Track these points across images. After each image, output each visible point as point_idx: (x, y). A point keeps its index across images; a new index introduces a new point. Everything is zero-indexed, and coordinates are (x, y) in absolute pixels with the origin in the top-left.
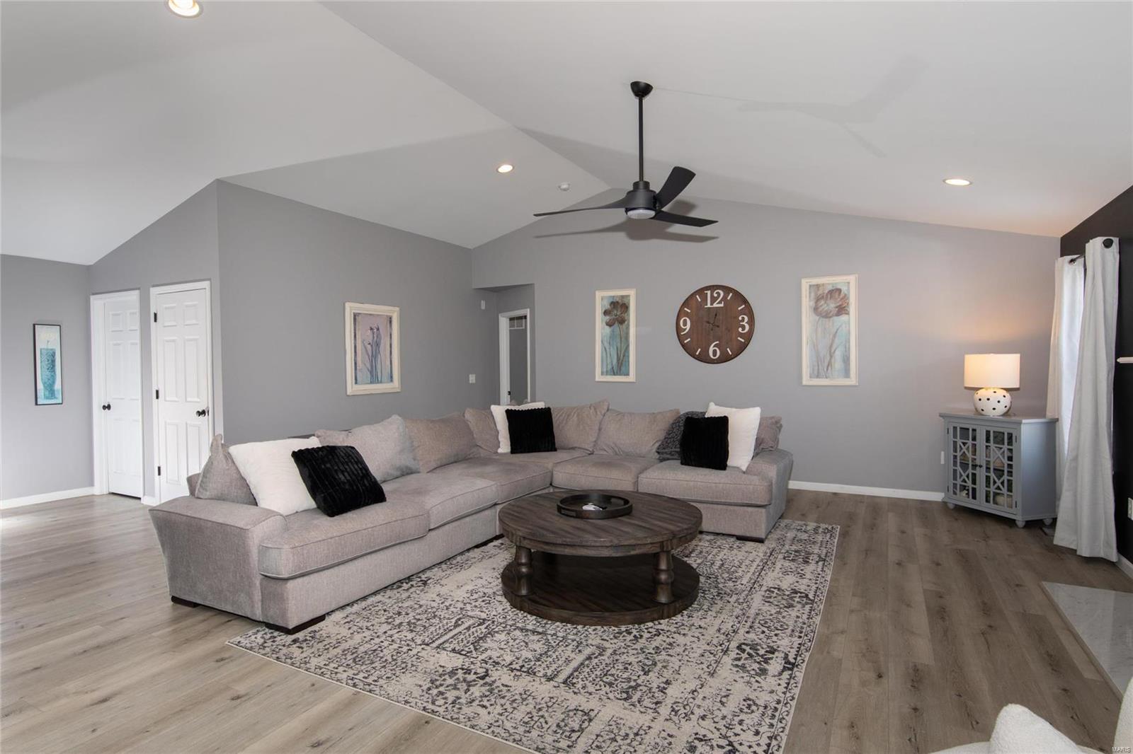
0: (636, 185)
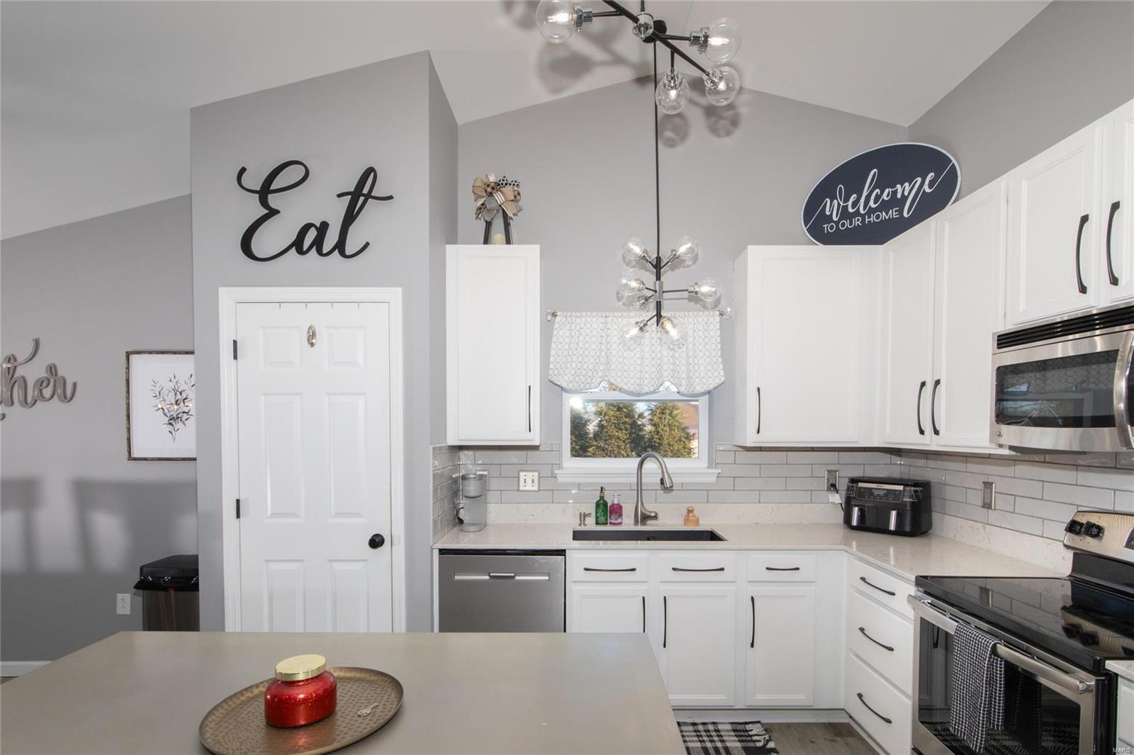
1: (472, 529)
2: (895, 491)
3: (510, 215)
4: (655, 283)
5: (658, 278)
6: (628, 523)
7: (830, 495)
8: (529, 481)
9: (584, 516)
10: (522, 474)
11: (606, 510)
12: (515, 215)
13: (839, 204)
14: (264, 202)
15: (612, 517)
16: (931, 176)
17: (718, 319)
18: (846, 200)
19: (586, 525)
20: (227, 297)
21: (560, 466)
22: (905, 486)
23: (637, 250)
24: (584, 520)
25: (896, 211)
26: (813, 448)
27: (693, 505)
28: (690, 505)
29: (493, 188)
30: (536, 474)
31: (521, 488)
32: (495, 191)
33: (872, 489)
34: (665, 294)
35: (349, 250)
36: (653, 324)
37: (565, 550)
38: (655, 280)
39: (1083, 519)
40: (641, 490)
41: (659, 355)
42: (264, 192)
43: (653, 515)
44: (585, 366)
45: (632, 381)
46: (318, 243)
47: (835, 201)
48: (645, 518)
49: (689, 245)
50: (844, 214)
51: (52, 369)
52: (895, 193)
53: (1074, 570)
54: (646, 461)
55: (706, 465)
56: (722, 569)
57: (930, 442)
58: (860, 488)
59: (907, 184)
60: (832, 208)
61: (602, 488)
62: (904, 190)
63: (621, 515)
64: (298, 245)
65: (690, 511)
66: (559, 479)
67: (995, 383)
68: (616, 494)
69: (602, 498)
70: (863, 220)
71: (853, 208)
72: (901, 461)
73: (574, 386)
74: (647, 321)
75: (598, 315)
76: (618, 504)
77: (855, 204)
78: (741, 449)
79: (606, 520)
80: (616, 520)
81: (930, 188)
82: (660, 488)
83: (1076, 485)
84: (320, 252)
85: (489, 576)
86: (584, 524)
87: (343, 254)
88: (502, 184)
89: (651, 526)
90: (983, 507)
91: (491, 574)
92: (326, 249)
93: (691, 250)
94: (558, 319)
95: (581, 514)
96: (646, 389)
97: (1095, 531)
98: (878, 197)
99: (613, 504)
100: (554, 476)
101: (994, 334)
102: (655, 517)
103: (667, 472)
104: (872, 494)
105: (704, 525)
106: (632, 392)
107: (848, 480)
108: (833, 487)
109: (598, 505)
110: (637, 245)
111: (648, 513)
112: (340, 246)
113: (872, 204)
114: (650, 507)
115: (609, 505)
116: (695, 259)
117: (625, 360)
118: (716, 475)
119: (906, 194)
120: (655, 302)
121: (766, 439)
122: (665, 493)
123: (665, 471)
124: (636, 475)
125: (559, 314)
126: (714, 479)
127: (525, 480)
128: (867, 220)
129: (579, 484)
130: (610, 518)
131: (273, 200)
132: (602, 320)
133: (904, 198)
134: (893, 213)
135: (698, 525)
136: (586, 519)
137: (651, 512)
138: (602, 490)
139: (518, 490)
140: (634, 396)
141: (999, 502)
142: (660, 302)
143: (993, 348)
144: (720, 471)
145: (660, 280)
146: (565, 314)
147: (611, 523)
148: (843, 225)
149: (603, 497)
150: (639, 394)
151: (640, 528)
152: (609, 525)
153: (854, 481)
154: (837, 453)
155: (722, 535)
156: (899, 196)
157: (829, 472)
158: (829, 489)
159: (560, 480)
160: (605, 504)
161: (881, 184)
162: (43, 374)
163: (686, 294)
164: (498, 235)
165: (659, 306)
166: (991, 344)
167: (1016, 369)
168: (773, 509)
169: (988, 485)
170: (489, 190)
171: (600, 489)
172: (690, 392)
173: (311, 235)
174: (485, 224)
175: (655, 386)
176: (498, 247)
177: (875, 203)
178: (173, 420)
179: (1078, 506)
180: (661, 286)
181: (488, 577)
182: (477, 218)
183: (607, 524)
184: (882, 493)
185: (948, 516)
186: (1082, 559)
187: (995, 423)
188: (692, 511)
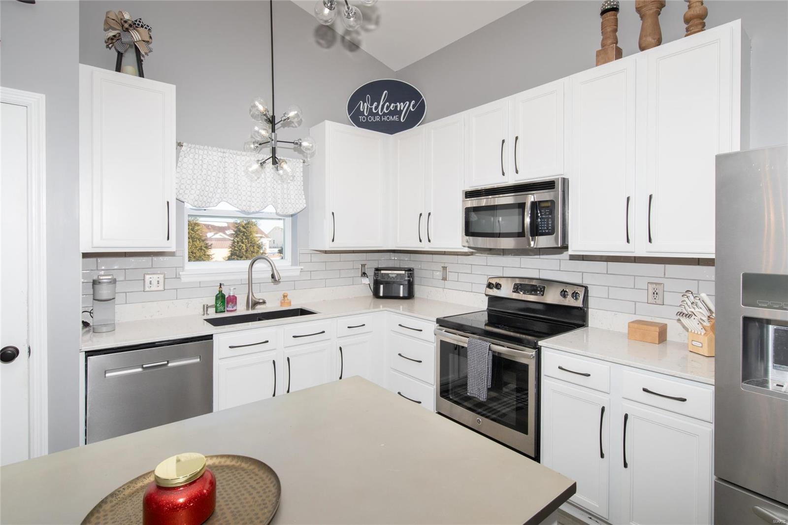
1: (104, 329)
2: (400, 274)
3: (143, 52)
4: (271, 134)
5: (273, 130)
6: (241, 309)
7: (362, 279)
8: (155, 282)
9: (206, 308)
10: (147, 277)
11: (223, 300)
12: (146, 54)
13: (368, 106)
15: (229, 306)
16: (413, 102)
17: (302, 165)
18: (372, 105)
19: (208, 314)
21: (183, 267)
22: (405, 271)
23: (261, 108)
24: (207, 310)
25: (397, 117)
26: (353, 251)
27: (286, 292)
28: (284, 292)
29: (130, 26)
30: (161, 276)
31: (147, 289)
32: (131, 29)
33: (388, 274)
34: (278, 143)
36: (269, 163)
37: (212, 335)
38: (271, 132)
39: (494, 282)
40: (252, 283)
41: (263, 185)
43: (261, 301)
44: (207, 189)
45: (244, 203)
47: (365, 104)
48: (255, 304)
49: (296, 112)
50: (371, 113)
52: (396, 107)
53: (488, 306)
54: (256, 262)
55: (290, 264)
56: (324, 332)
57: (425, 246)
58: (382, 274)
59: (402, 104)
60: (364, 107)
61: (221, 284)
62: (400, 107)
63: (236, 304)
65: (285, 296)
66: (182, 279)
67: (464, 216)
68: (232, 288)
69: (220, 292)
70: (381, 119)
71: (375, 110)
72: (394, 257)
73: (198, 204)
74: (266, 160)
75: (217, 150)
76: (234, 296)
77: (376, 108)
78: (319, 252)
79: (224, 308)
80: (233, 308)
81: (413, 108)
82: (271, 281)
83: (487, 266)
85: (143, 368)
86: (207, 314)
88: (138, 25)
89: (260, 309)
90: (442, 280)
91: (144, 366)
93: (297, 116)
94: (184, 148)
95: (204, 306)
96: (253, 210)
97: (498, 286)
98: (388, 108)
99: (229, 296)
100: (178, 277)
101: (463, 191)
102: (264, 302)
103: (276, 269)
104: (389, 277)
105: (295, 305)
106: (244, 211)
107: (374, 269)
108: (364, 274)
109: (217, 298)
110: (260, 104)
111: (257, 300)
113: (385, 110)
114: (258, 296)
115: (226, 297)
116: (300, 123)
117: (239, 187)
118: (300, 270)
119: (402, 109)
120: (271, 148)
121: (338, 245)
122: (274, 284)
123: (274, 269)
124: (248, 273)
125: (184, 144)
126: (298, 273)
127: (151, 281)
128: (383, 119)
129: (200, 282)
130: (227, 306)
132: (221, 154)
133: (401, 111)
134: (395, 118)
135: (290, 305)
136: (209, 309)
137: (259, 299)
138: (220, 286)
139: (144, 291)
140: (246, 214)
141: (450, 276)
142: (275, 148)
143: (463, 198)
144: (302, 267)
145: (274, 132)
146: (190, 145)
147: (227, 311)
148: (370, 119)
149: (222, 291)
150: (248, 213)
151: (251, 312)
152: (226, 312)
153: (377, 270)
154: (365, 254)
155: (313, 309)
156: (398, 109)
157: (362, 265)
158: (362, 276)
159: (184, 279)
160: (223, 296)
161: (390, 100)
163: (292, 145)
164: (130, 67)
165: (274, 150)
166: (461, 196)
167: (476, 209)
168: (333, 290)
169: (445, 268)
170: (126, 26)
171: (219, 285)
172: (284, 213)
174: (117, 54)
175: (260, 207)
176: (128, 77)
177: (387, 110)
179: (487, 275)
180: (276, 137)
181: (140, 370)
182: (107, 47)
183: (224, 312)
184: (394, 276)
185: (424, 287)
186: (493, 300)
187: (464, 236)
188: (286, 296)
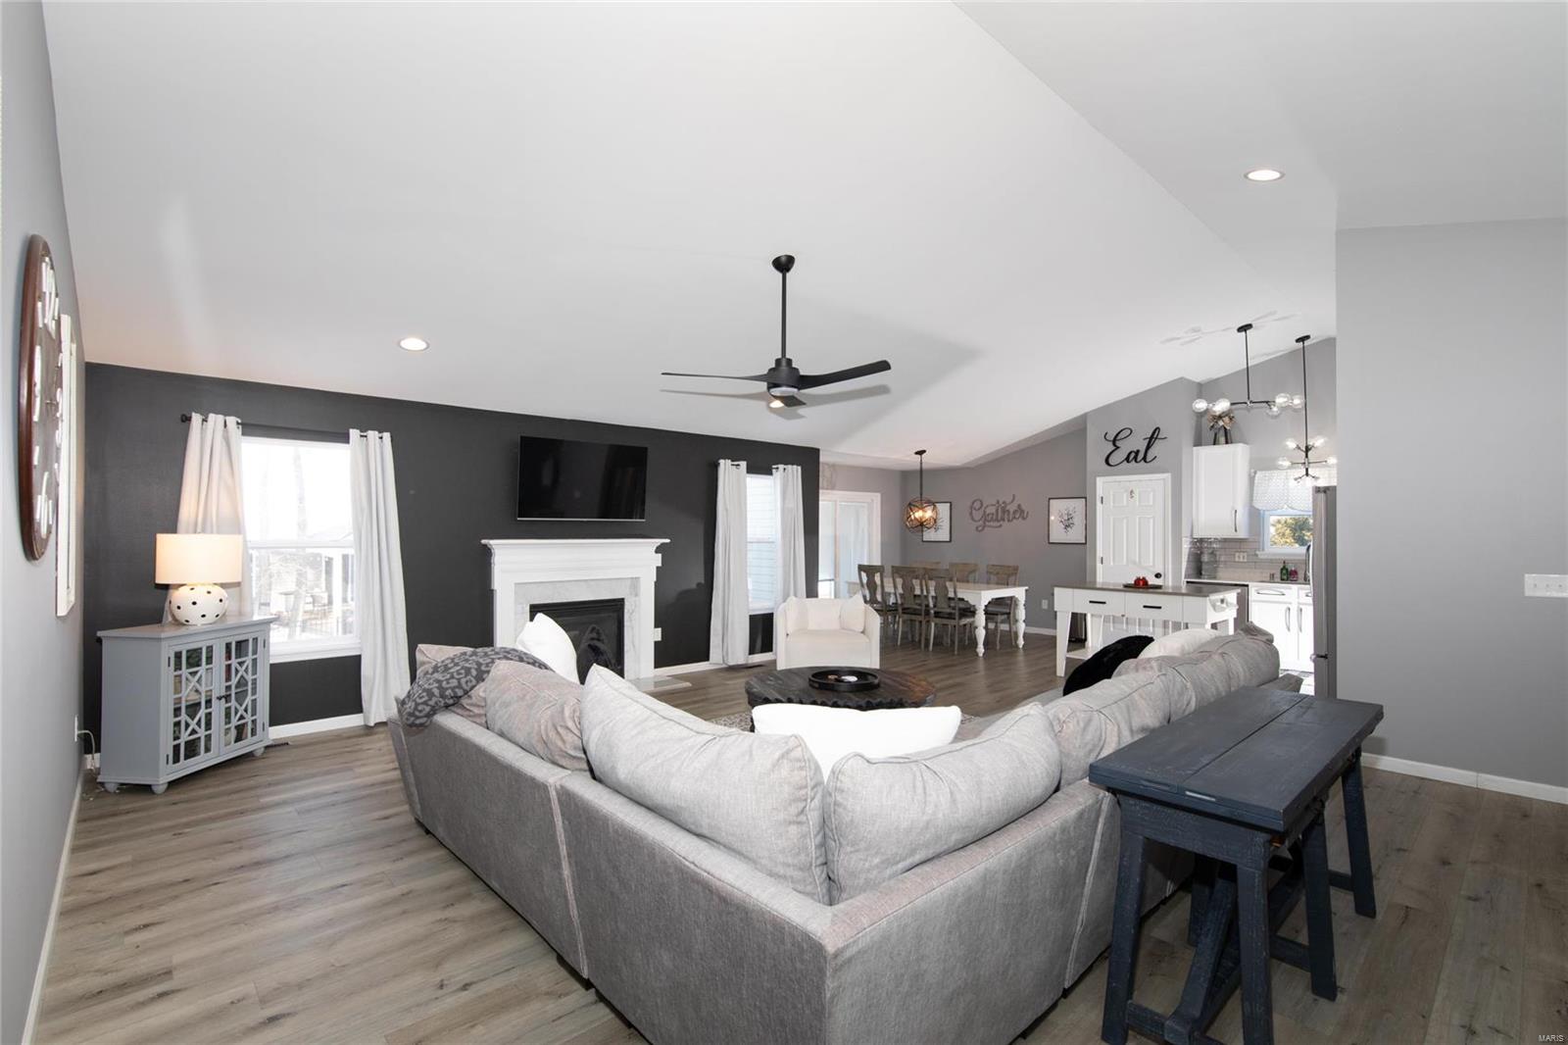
0: (778, 362)
3: (1229, 428)
5: (1307, 456)
9: (1272, 575)
10: (1237, 553)
12: (1231, 428)
14: (1114, 444)
20: (1100, 481)
21: (1262, 550)
23: (1292, 445)
24: (1273, 577)
29: (1217, 419)
30: (1246, 554)
31: (1237, 560)
35: (1149, 459)
42: (1114, 442)
44: (1274, 498)
46: (1135, 458)
51: (1019, 506)
61: (1284, 561)
64: (1127, 459)
68: (1294, 565)
73: (1266, 508)
76: (1295, 570)
84: (1136, 461)
86: (1273, 579)
87: (1146, 462)
92: (1138, 460)
94: (1257, 474)
95: (1270, 574)
99: (1292, 570)
100: (1256, 555)
106: (1303, 510)
109: (1281, 570)
112: (1144, 459)
115: (1289, 571)
117: (1298, 494)
125: (1258, 472)
129: (1271, 559)
131: (1118, 444)
132: (1284, 474)
138: (1284, 563)
139: (1235, 561)
142: (1307, 468)
146: (1261, 472)
149: (1285, 566)
159: (1260, 557)
160: (1286, 570)
162: (1015, 508)
164: (1223, 439)
165: (1307, 470)
170: (1215, 420)
173: (1133, 455)
174: (1216, 439)
176: (1222, 445)
178: (1067, 527)
